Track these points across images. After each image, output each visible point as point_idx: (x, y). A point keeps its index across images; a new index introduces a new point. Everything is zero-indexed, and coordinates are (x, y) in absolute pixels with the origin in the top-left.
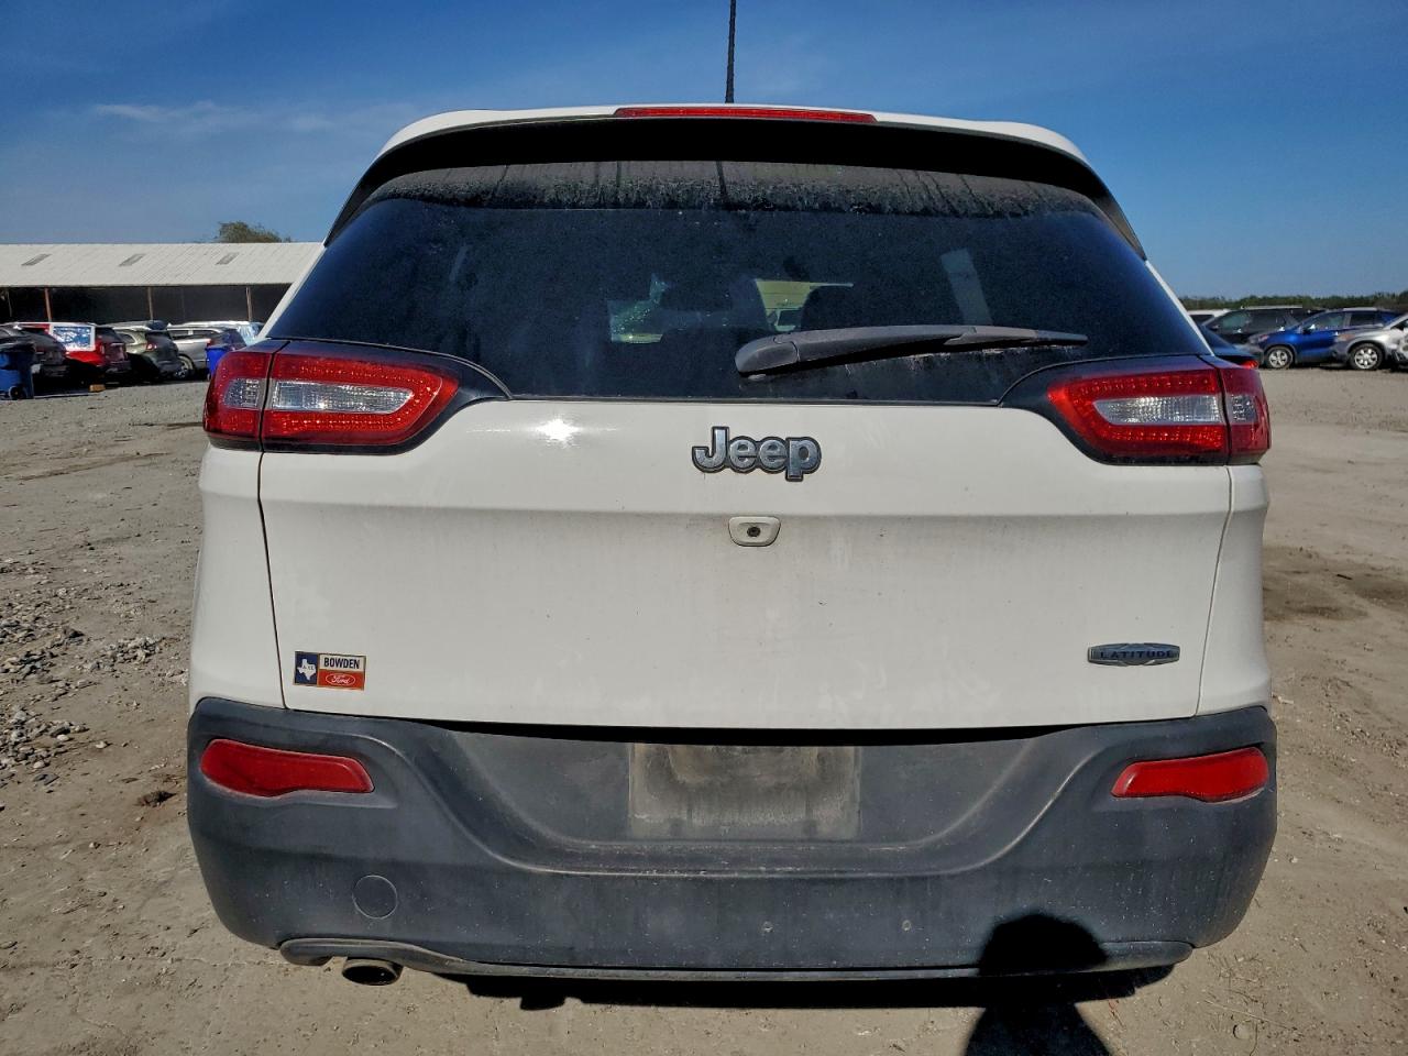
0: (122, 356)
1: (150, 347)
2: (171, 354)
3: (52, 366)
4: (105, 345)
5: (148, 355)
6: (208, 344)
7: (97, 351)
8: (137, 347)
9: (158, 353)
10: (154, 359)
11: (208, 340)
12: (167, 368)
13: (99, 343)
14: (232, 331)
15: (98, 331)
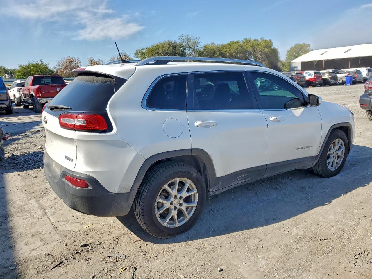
0: (321, 79)
1: (329, 76)
2: (335, 78)
3: (302, 82)
4: (316, 76)
5: (328, 79)
6: (348, 75)
7: (314, 78)
8: (326, 77)
9: (331, 78)
10: (330, 80)
11: (348, 74)
12: (333, 82)
13: (315, 76)
14: (358, 71)
15: (315, 73)
